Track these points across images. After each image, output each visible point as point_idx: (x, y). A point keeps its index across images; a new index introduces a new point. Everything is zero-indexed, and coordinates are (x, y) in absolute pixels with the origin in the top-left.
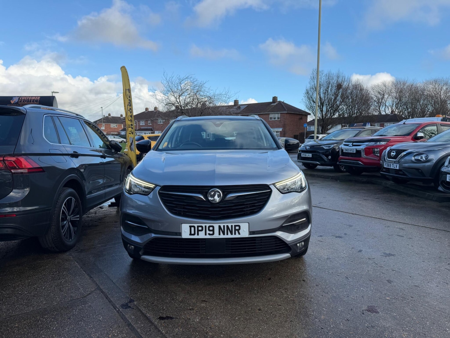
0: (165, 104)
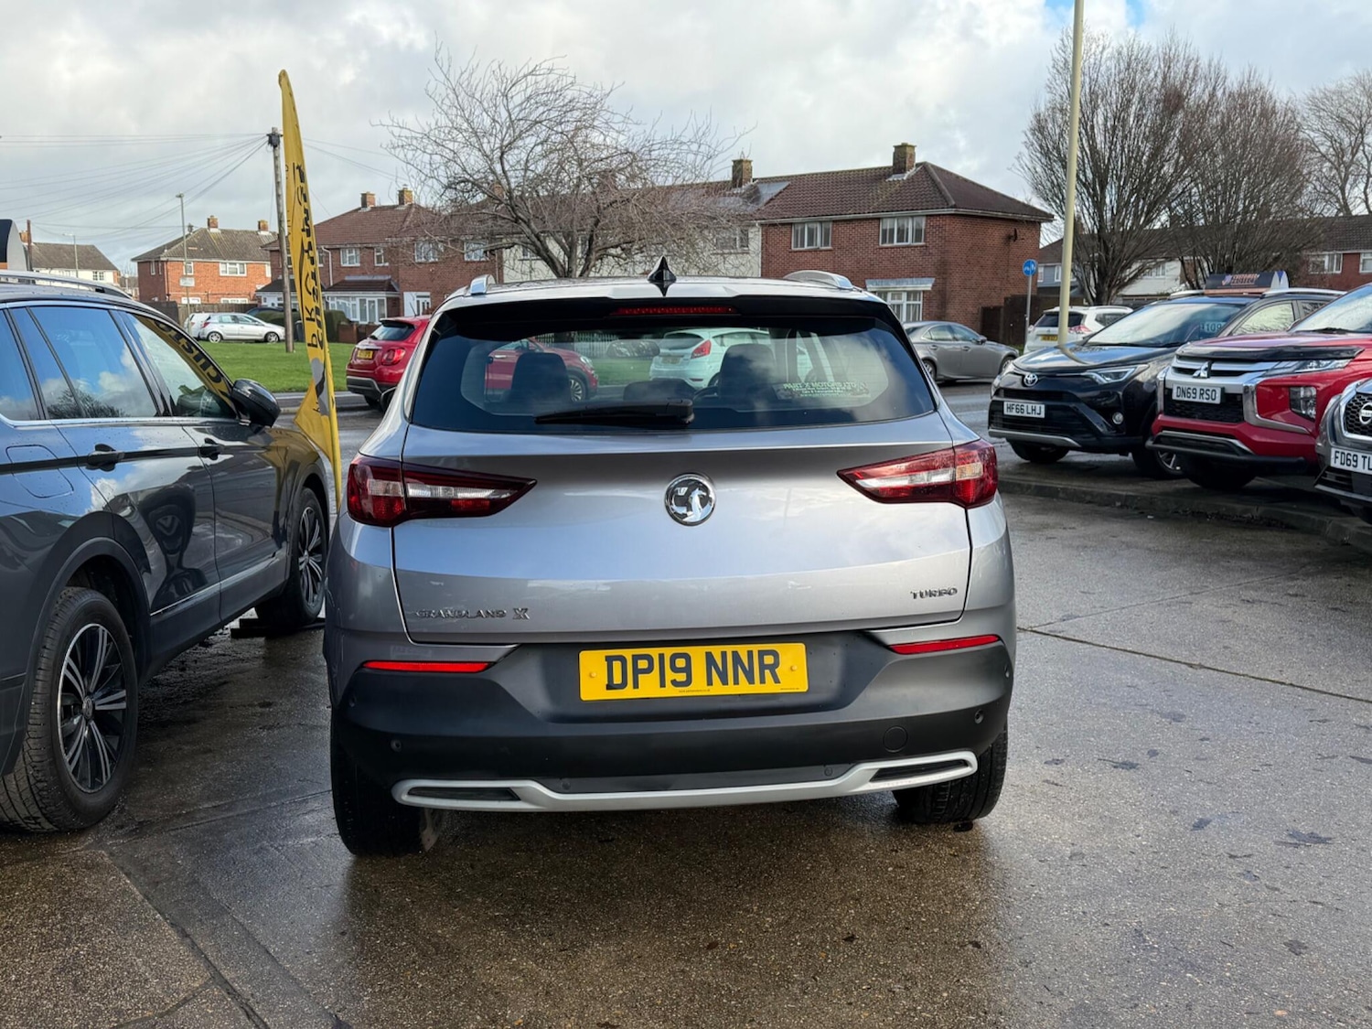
0: (445, 181)
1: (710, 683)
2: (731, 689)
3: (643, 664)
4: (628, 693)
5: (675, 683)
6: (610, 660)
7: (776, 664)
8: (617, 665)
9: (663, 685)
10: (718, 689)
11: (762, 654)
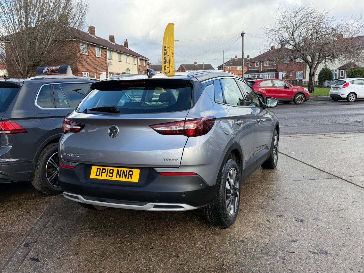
1: (117, 177)
2: (121, 179)
3: (104, 171)
4: (99, 177)
5: (109, 176)
6: (98, 169)
7: (132, 174)
8: (99, 170)
9: (107, 176)
10: (118, 179)
11: (130, 171)
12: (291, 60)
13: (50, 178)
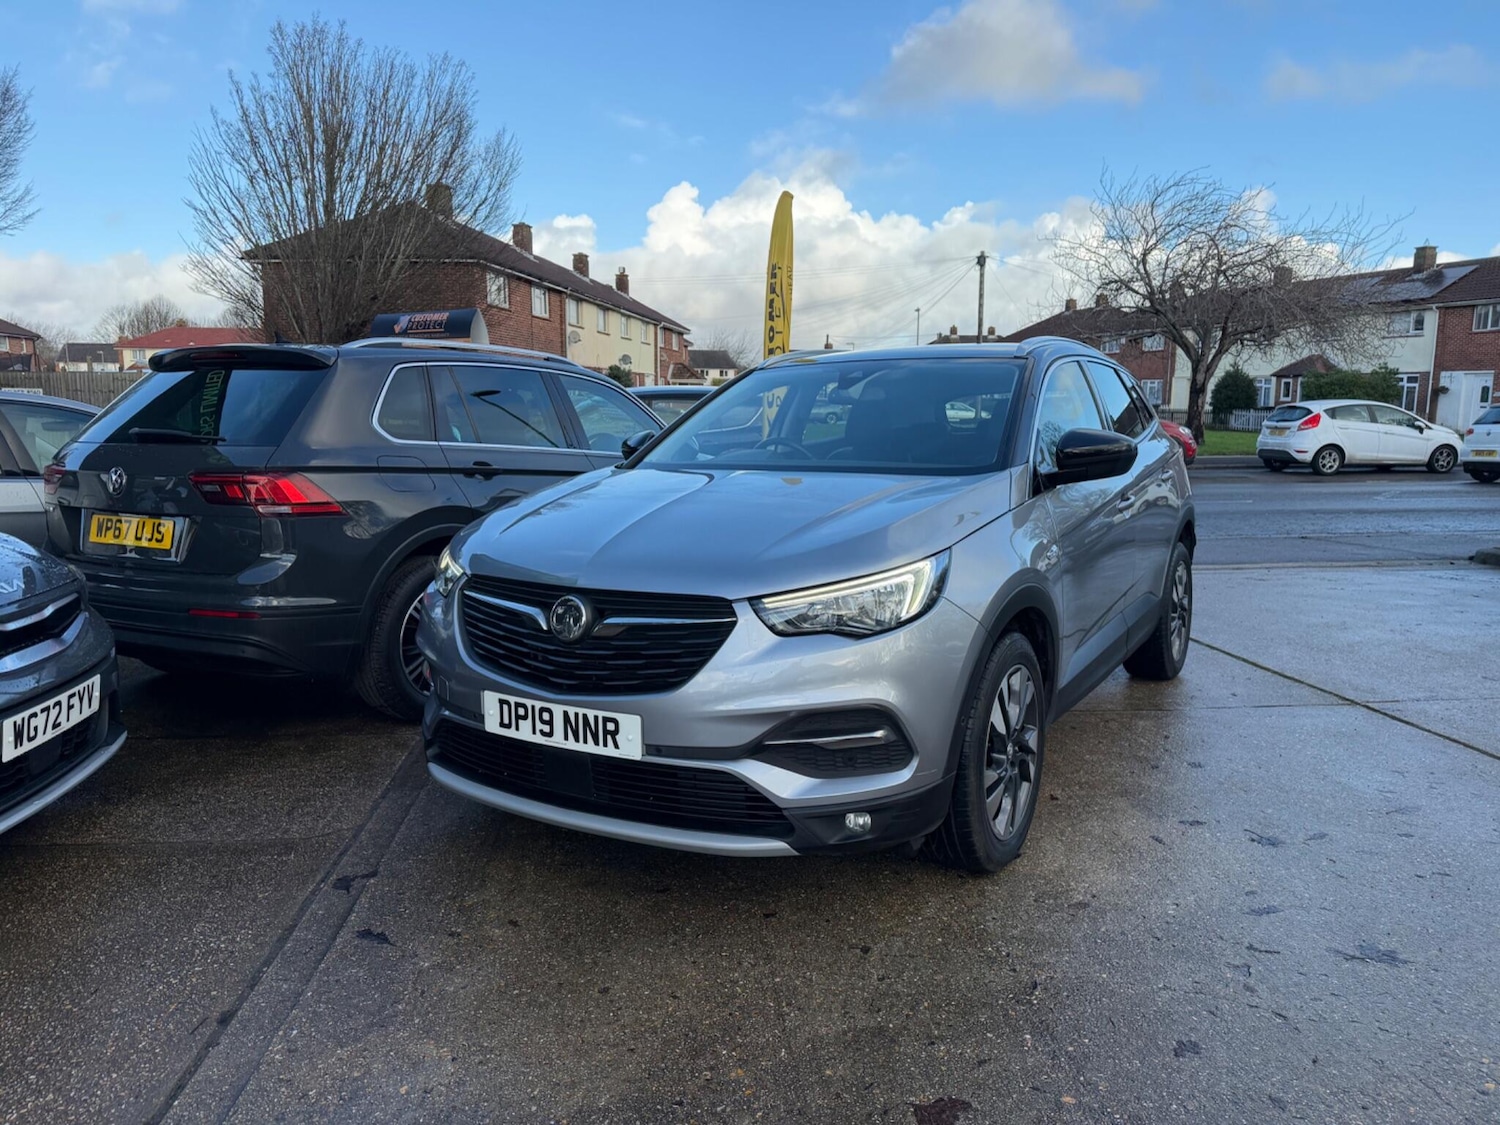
12: (1135, 340)
13: (411, 668)
